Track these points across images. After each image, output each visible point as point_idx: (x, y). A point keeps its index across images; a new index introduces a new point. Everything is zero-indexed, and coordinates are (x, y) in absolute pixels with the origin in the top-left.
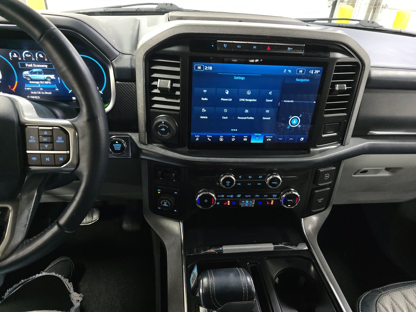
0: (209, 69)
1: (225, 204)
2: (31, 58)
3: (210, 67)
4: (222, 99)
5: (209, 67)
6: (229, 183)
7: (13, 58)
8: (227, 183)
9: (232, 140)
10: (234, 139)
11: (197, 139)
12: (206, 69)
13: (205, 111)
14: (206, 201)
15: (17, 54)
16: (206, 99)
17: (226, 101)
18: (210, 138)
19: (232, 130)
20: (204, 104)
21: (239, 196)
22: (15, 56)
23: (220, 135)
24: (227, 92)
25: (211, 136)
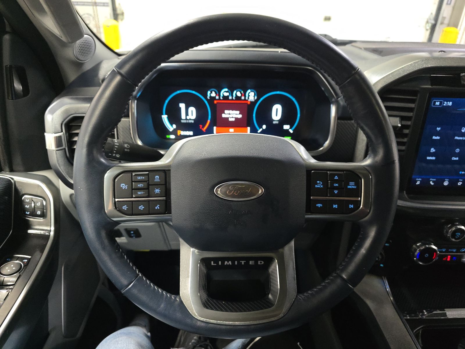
0: (448, 105)
1: (444, 259)
2: (228, 96)
3: (450, 102)
4: (456, 138)
5: (448, 102)
6: (459, 235)
7: (211, 97)
8: (457, 235)
9: (459, 184)
10: (461, 183)
11: (418, 183)
12: (444, 105)
13: (434, 151)
14: (427, 255)
15: (216, 93)
16: (438, 138)
17: (460, 140)
18: (433, 182)
19: (461, 173)
20: (434, 143)
21: (464, 250)
22: (213, 94)
23: (445, 179)
24: (463, 130)
25: (435, 180)
